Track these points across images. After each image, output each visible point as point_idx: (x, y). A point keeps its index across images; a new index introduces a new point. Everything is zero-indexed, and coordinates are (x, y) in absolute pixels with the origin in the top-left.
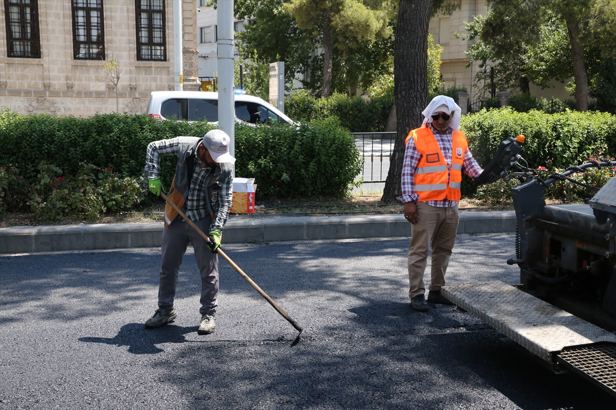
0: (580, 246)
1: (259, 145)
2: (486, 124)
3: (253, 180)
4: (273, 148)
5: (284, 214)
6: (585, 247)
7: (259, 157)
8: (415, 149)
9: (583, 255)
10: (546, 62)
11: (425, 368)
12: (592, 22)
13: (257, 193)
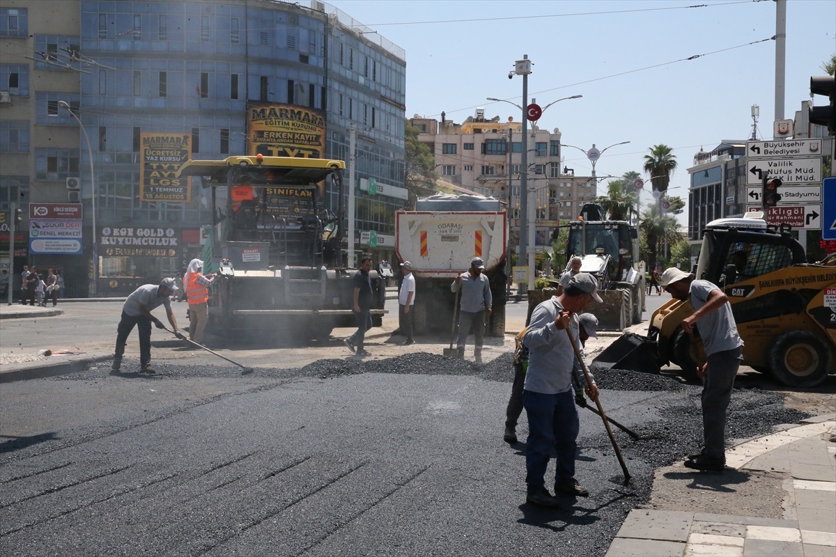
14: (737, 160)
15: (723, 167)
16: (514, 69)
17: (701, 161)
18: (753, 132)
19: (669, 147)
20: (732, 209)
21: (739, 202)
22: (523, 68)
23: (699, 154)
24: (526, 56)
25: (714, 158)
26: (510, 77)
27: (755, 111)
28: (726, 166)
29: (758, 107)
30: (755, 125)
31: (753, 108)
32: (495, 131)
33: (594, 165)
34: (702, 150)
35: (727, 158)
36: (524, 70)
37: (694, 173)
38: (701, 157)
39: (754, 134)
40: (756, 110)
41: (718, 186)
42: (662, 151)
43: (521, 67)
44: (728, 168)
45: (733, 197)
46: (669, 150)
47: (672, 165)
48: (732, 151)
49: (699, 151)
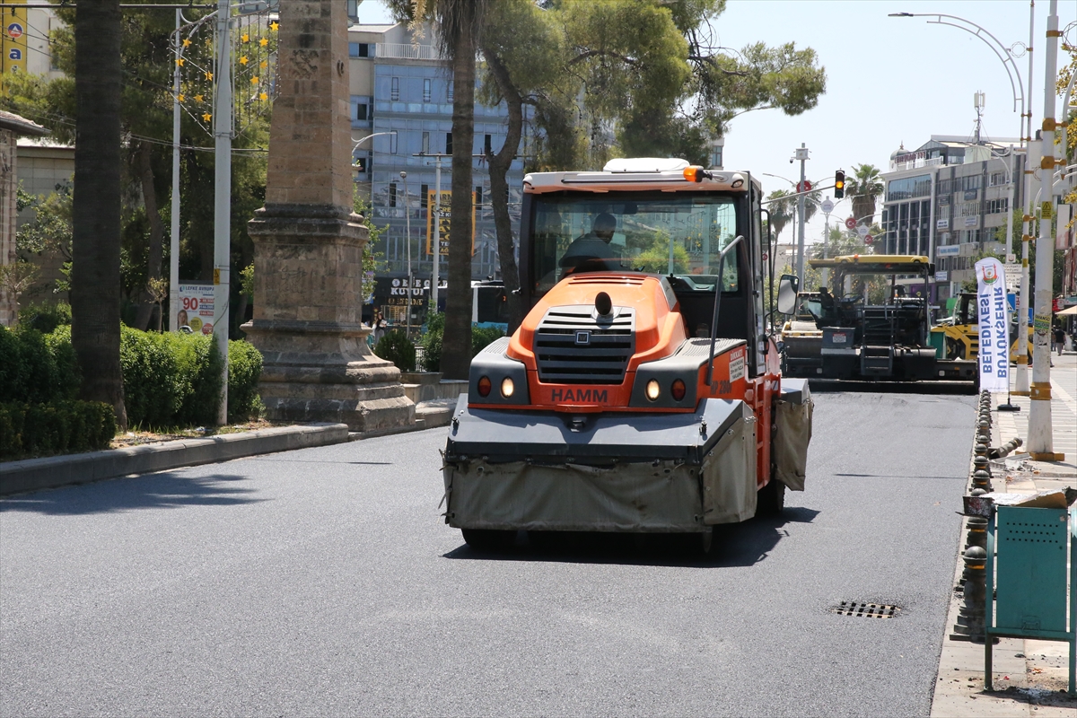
14: (953, 169)
15: (932, 176)
16: (795, 155)
17: (901, 164)
18: (975, 129)
20: (946, 236)
21: (955, 228)
22: (802, 154)
23: (898, 154)
24: (803, 145)
25: (920, 162)
26: (791, 162)
27: (979, 100)
28: (937, 175)
29: (983, 95)
30: (979, 120)
31: (976, 96)
33: (827, 218)
34: (902, 147)
35: (937, 161)
36: (803, 157)
37: (890, 180)
38: (901, 157)
39: (978, 132)
40: (981, 98)
41: (926, 204)
42: (866, 170)
43: (801, 154)
44: (941, 178)
45: (947, 221)
46: (874, 169)
47: (876, 190)
48: (945, 152)
49: (896, 149)
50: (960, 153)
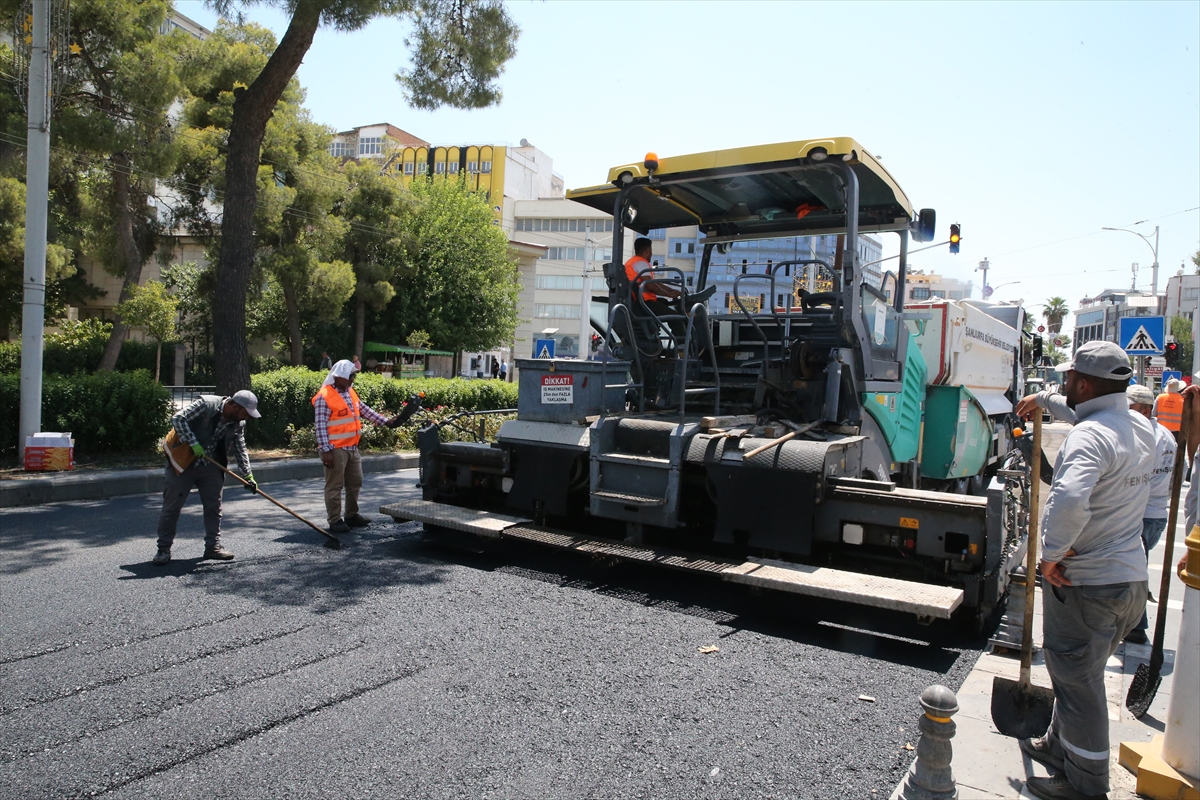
0: (474, 469)
1: (69, 397)
2: (292, 381)
3: (69, 435)
4: (83, 400)
5: (114, 469)
6: (479, 470)
7: (69, 410)
8: (326, 407)
9: (475, 475)
10: (258, 319)
11: (398, 561)
12: (311, 288)
13: (74, 449)
14: (1118, 306)
15: (1105, 311)
17: (1086, 306)
19: (1063, 299)
23: (1084, 299)
25: (1098, 303)
27: (1134, 268)
28: (1107, 309)
29: (1137, 264)
30: (1134, 279)
31: (1133, 265)
32: (921, 282)
34: (1086, 296)
35: (1108, 303)
37: (1079, 315)
38: (1086, 301)
39: (1133, 286)
41: (1100, 327)
42: (1057, 301)
44: (1109, 313)
46: (1063, 301)
47: (1064, 313)
48: (1113, 298)
49: (1084, 297)
50: (1122, 299)
